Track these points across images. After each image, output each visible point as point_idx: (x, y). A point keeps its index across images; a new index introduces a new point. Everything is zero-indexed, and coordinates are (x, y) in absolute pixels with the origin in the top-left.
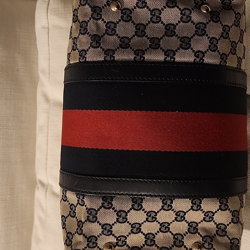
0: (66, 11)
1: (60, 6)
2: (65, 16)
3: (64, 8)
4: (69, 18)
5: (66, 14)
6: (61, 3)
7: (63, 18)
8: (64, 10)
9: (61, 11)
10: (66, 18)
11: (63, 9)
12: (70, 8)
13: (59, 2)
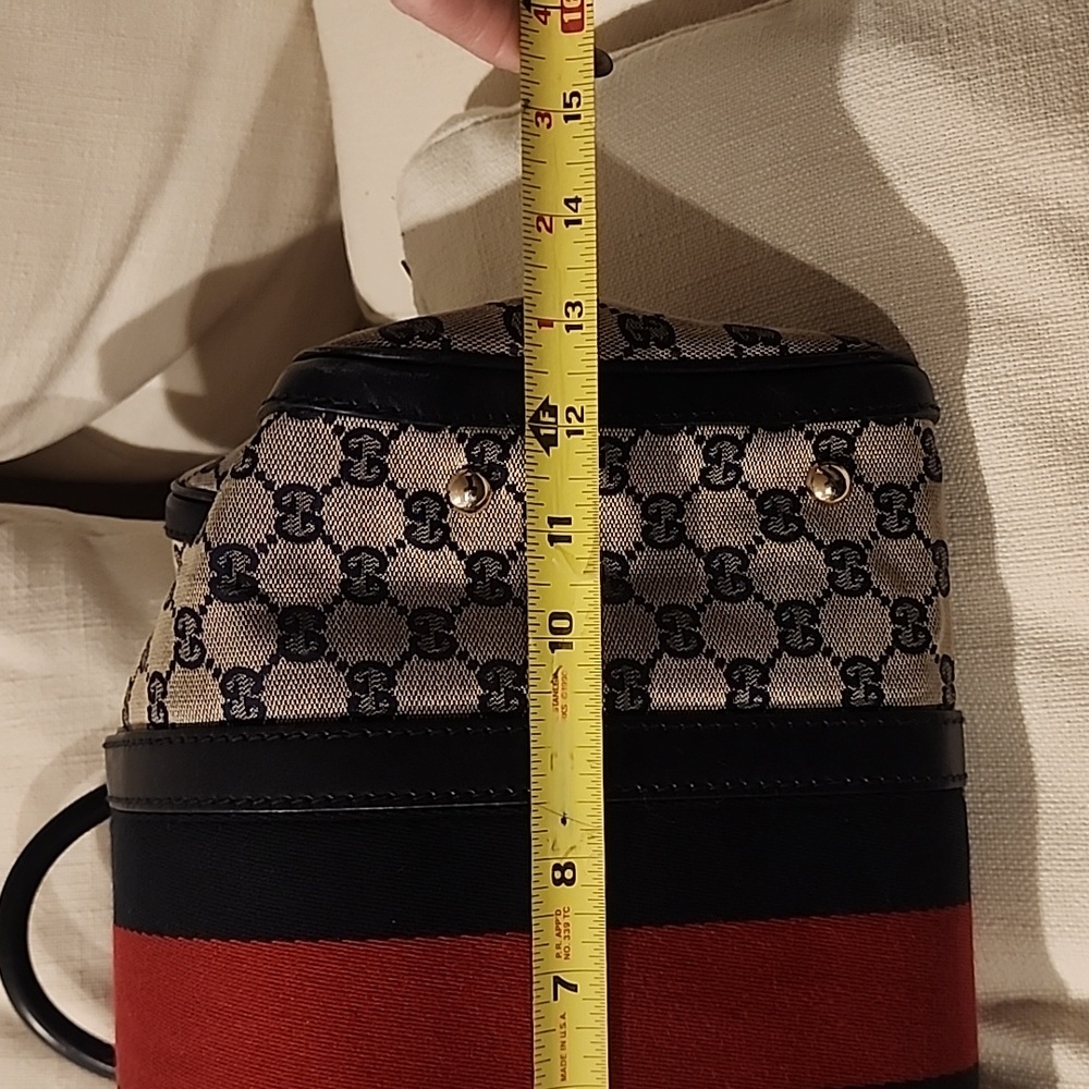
0: (37, 600)
1: (8, 577)
2: (32, 623)
3: (29, 586)
4: (55, 629)
5: (39, 615)
6: (16, 562)
7: (25, 631)
8: (30, 597)
9: (16, 599)
10: (38, 633)
11: (25, 591)
12: (58, 584)
13: (9, 560)
